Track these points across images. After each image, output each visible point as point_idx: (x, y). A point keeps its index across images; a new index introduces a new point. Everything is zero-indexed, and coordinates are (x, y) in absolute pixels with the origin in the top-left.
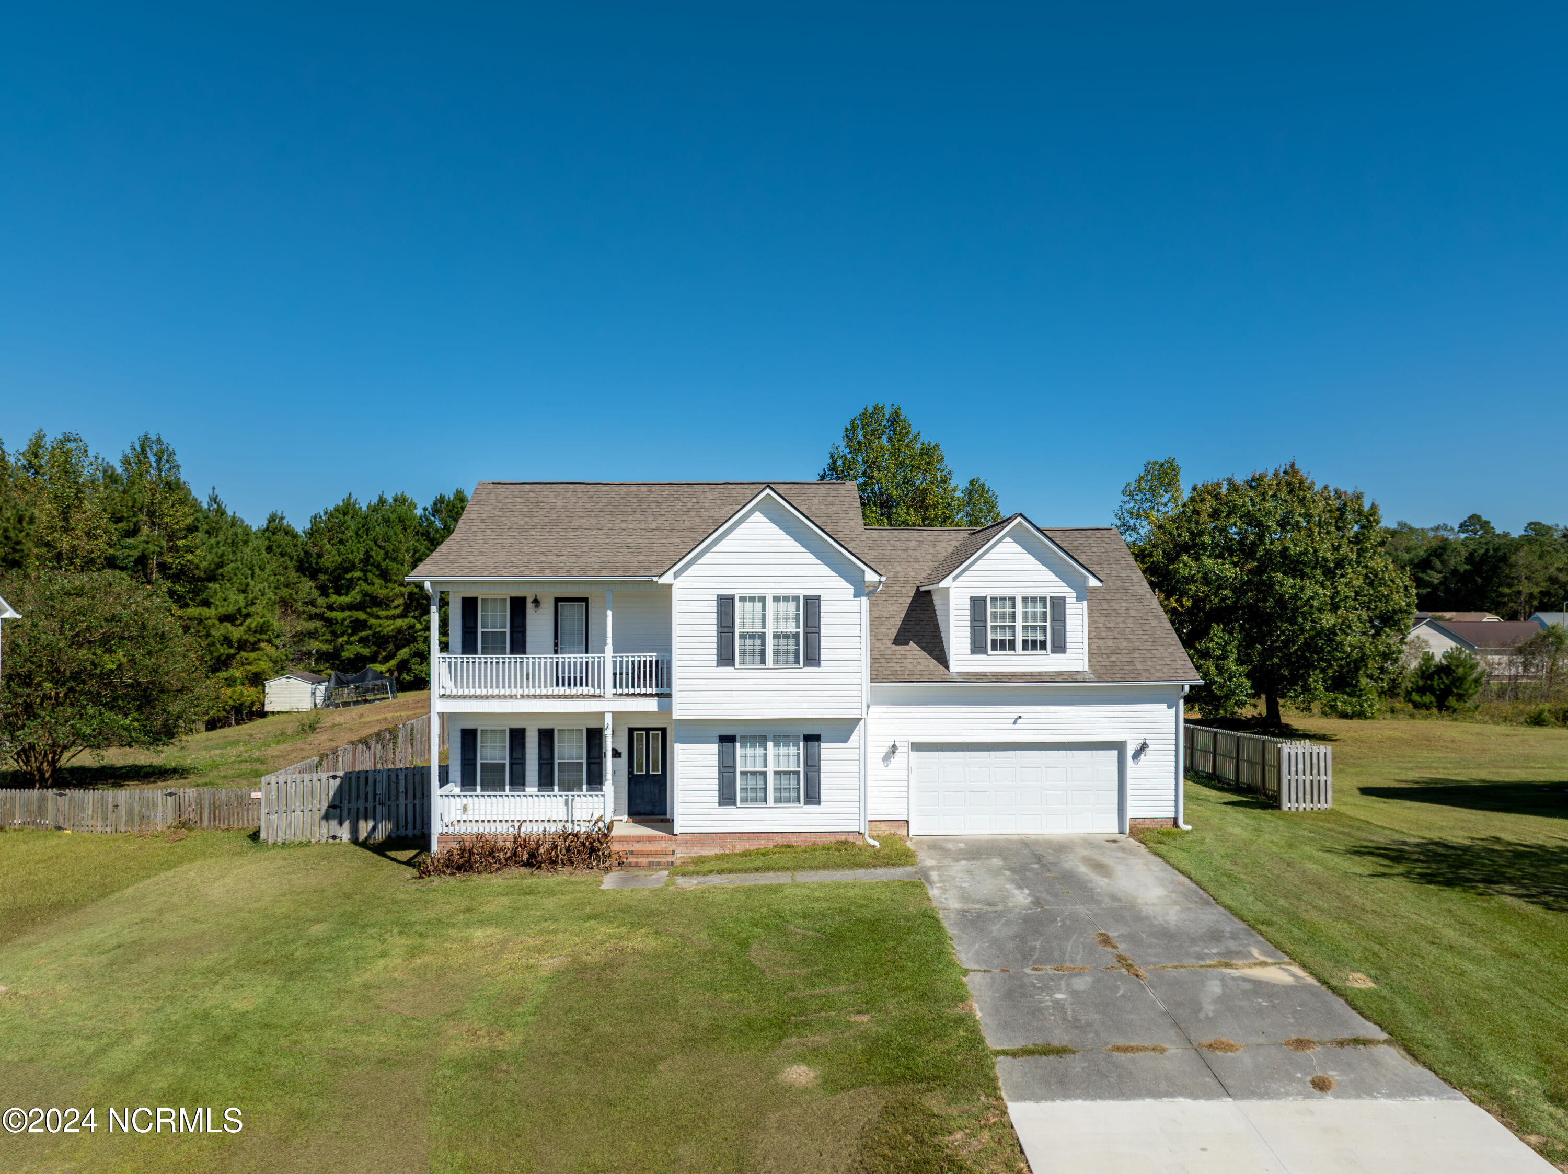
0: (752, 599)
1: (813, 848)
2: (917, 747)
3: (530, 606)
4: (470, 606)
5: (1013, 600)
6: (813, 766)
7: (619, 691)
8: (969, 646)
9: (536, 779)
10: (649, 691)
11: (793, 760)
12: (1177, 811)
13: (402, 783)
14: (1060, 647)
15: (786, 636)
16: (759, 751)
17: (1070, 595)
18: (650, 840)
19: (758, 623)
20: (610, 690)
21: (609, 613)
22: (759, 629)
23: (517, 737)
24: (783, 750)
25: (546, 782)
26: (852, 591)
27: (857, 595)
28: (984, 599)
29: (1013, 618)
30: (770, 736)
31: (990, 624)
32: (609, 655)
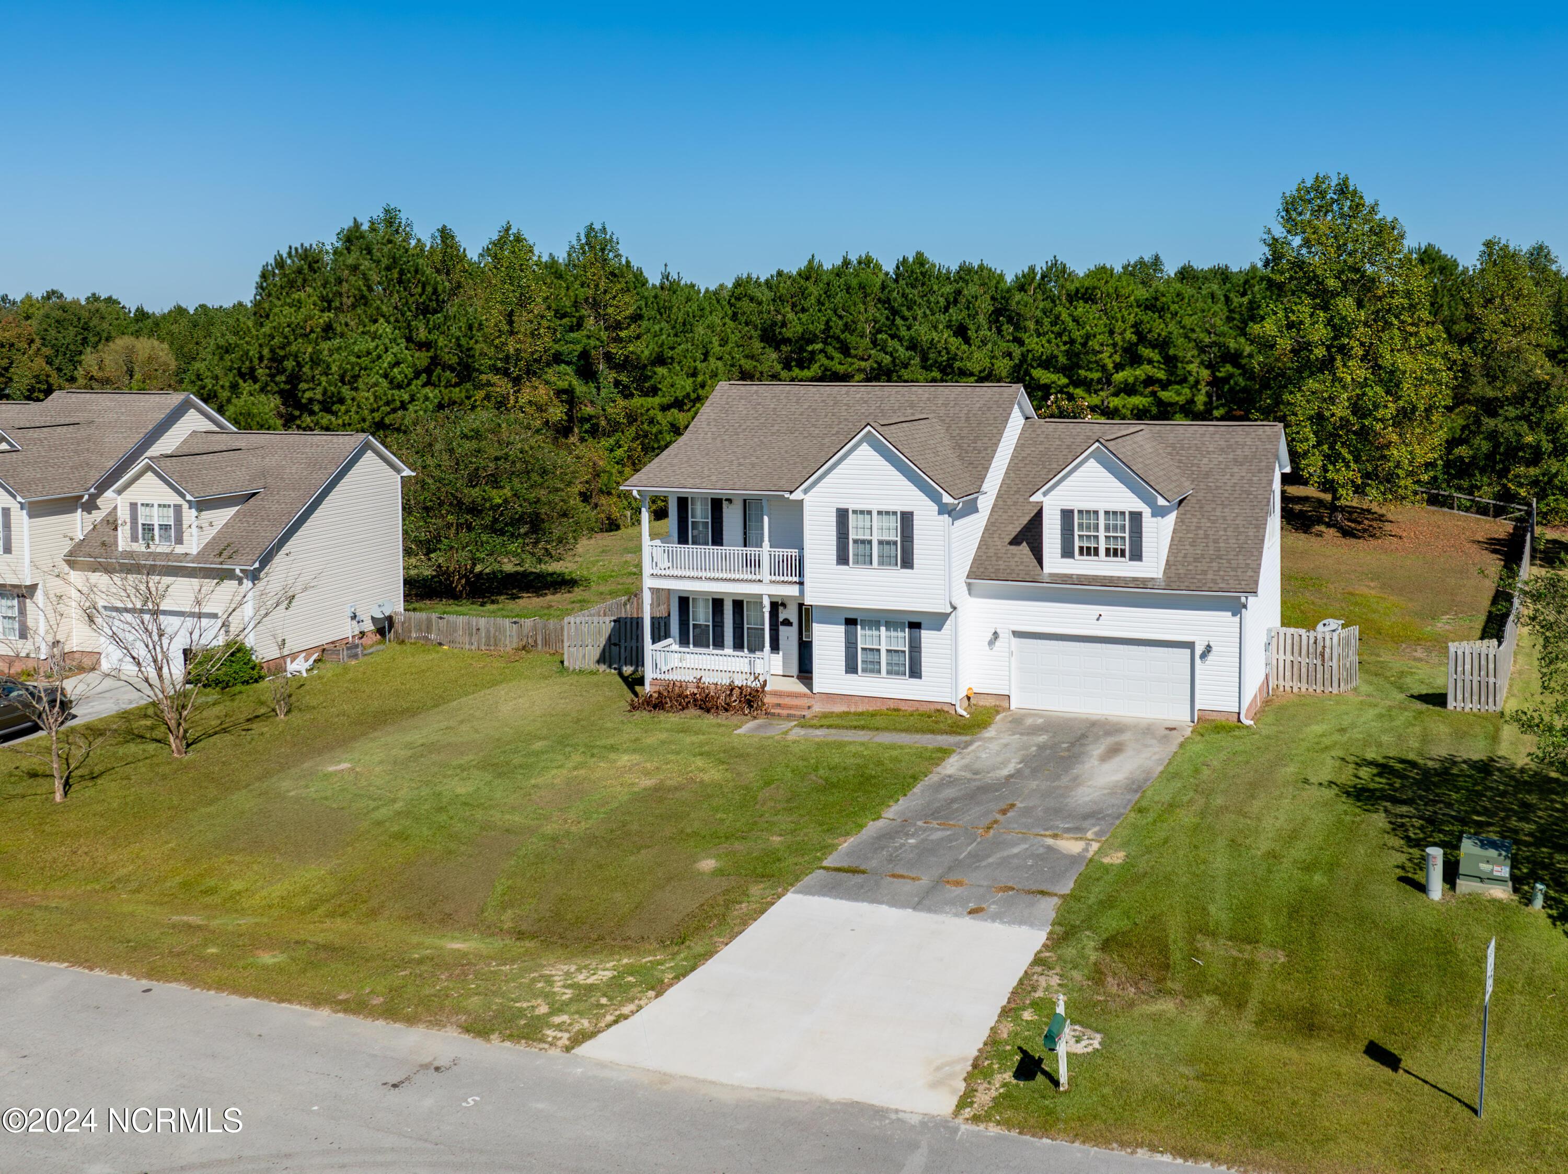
0: (862, 512)
1: (917, 713)
2: (1017, 634)
3: (725, 504)
4: (683, 503)
6: (915, 648)
7: (773, 578)
8: (1059, 551)
9: (731, 641)
10: (794, 579)
11: (901, 641)
12: (1239, 711)
14: (1137, 556)
15: (888, 543)
16: (875, 633)
17: (1147, 511)
19: (867, 532)
20: (767, 578)
21: (766, 519)
22: (867, 537)
23: (717, 604)
24: (893, 634)
25: (738, 643)
27: (940, 513)
28: (1072, 511)
29: (1097, 528)
30: (883, 622)
31: (1076, 533)
32: (767, 550)
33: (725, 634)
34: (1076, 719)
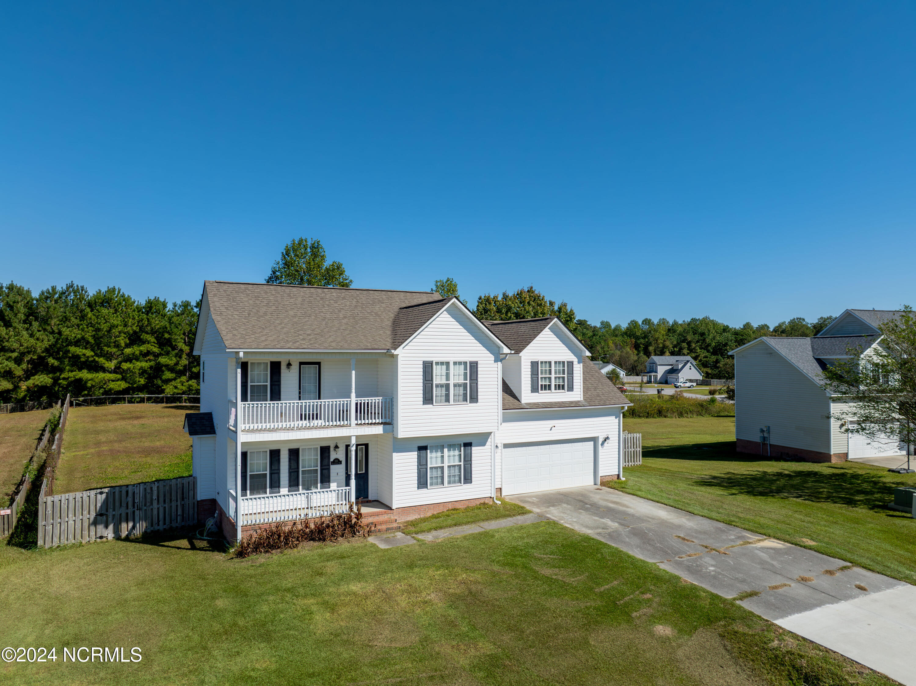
0: (442, 363)
1: (467, 509)
2: (506, 446)
3: (284, 367)
4: (244, 367)
5: (550, 363)
6: (468, 460)
7: (359, 422)
8: (530, 388)
9: (287, 482)
10: (377, 421)
11: (458, 458)
12: (619, 471)
13: (155, 493)
15: (459, 385)
16: (439, 454)
17: (575, 360)
18: (377, 514)
19: (444, 378)
20: (354, 422)
21: (354, 372)
22: (444, 382)
23: (275, 455)
24: (452, 453)
25: (294, 484)
26: (493, 359)
27: (496, 361)
28: (537, 363)
29: (550, 373)
30: (446, 445)
31: (540, 376)
32: (354, 399)
33: (281, 479)
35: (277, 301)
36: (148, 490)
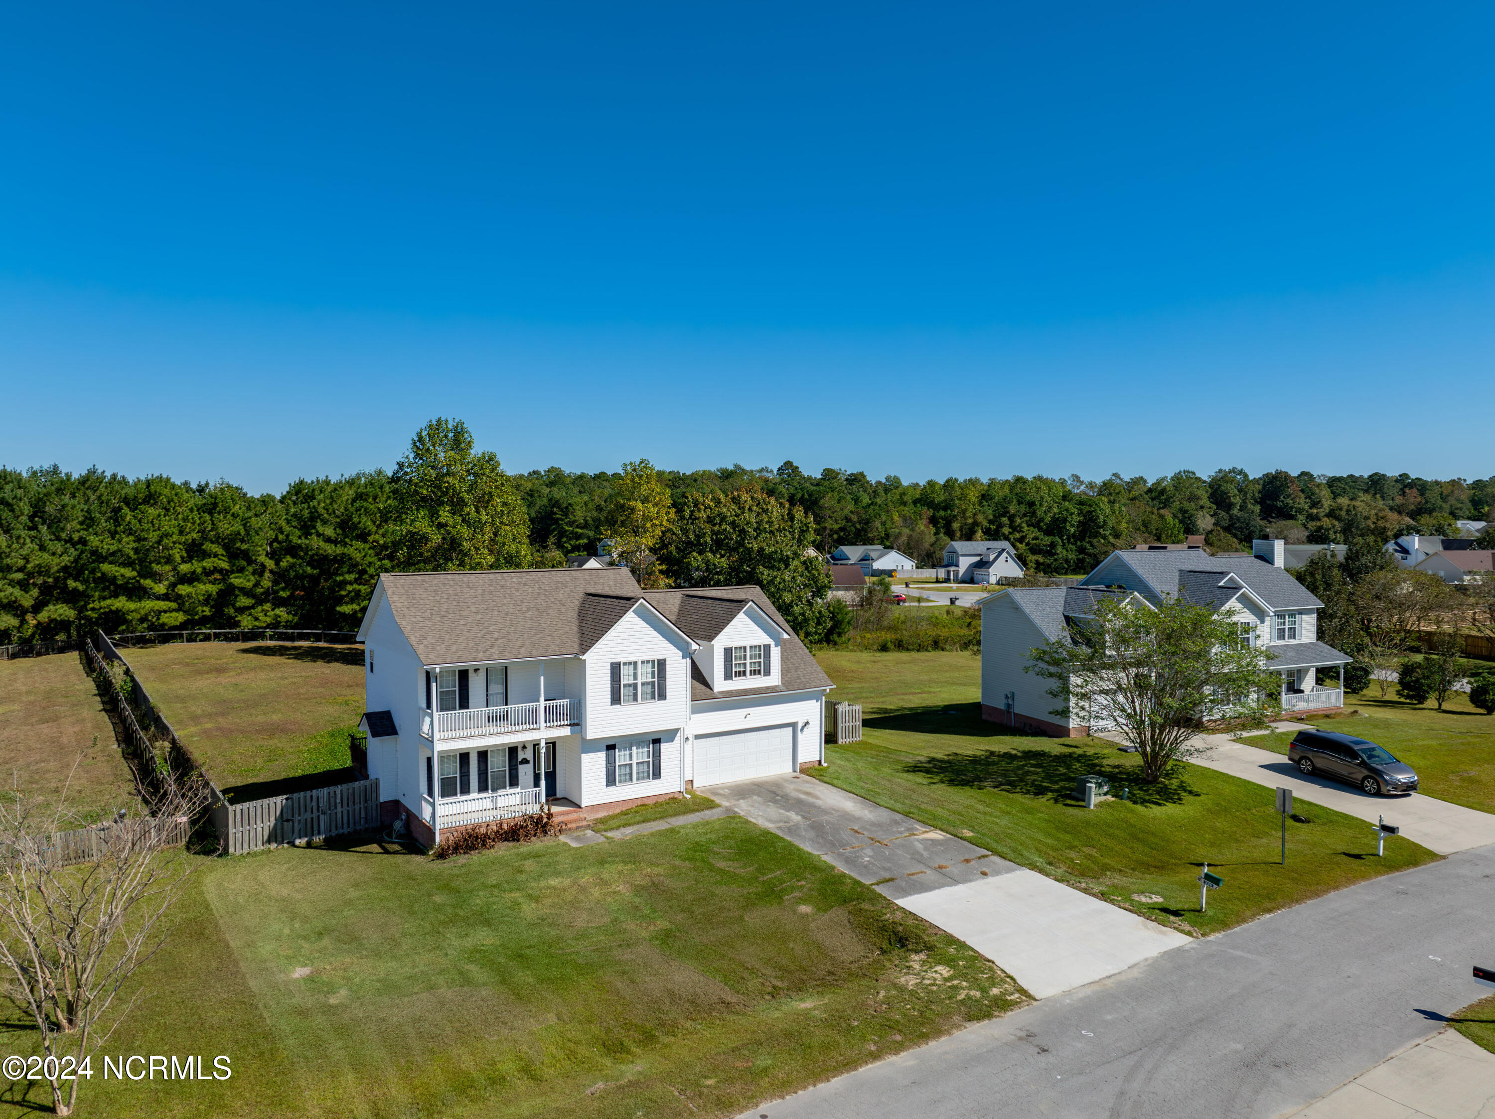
0: (630, 663)
1: (656, 804)
2: (697, 737)
3: (473, 673)
5: (745, 648)
6: (657, 756)
7: (548, 725)
8: (723, 676)
9: (477, 787)
10: (566, 723)
11: (646, 755)
12: (820, 758)
13: (339, 796)
14: (767, 673)
15: (647, 683)
16: (628, 752)
17: (772, 643)
18: (567, 813)
19: (632, 677)
20: (543, 724)
21: (542, 678)
22: (632, 681)
23: (464, 757)
24: (640, 750)
25: (483, 788)
26: (681, 654)
27: (684, 657)
28: (731, 649)
29: (745, 659)
30: (634, 744)
31: (734, 662)
32: (543, 703)
33: (471, 781)
34: (747, 784)
35: (456, 594)
36: (332, 794)
